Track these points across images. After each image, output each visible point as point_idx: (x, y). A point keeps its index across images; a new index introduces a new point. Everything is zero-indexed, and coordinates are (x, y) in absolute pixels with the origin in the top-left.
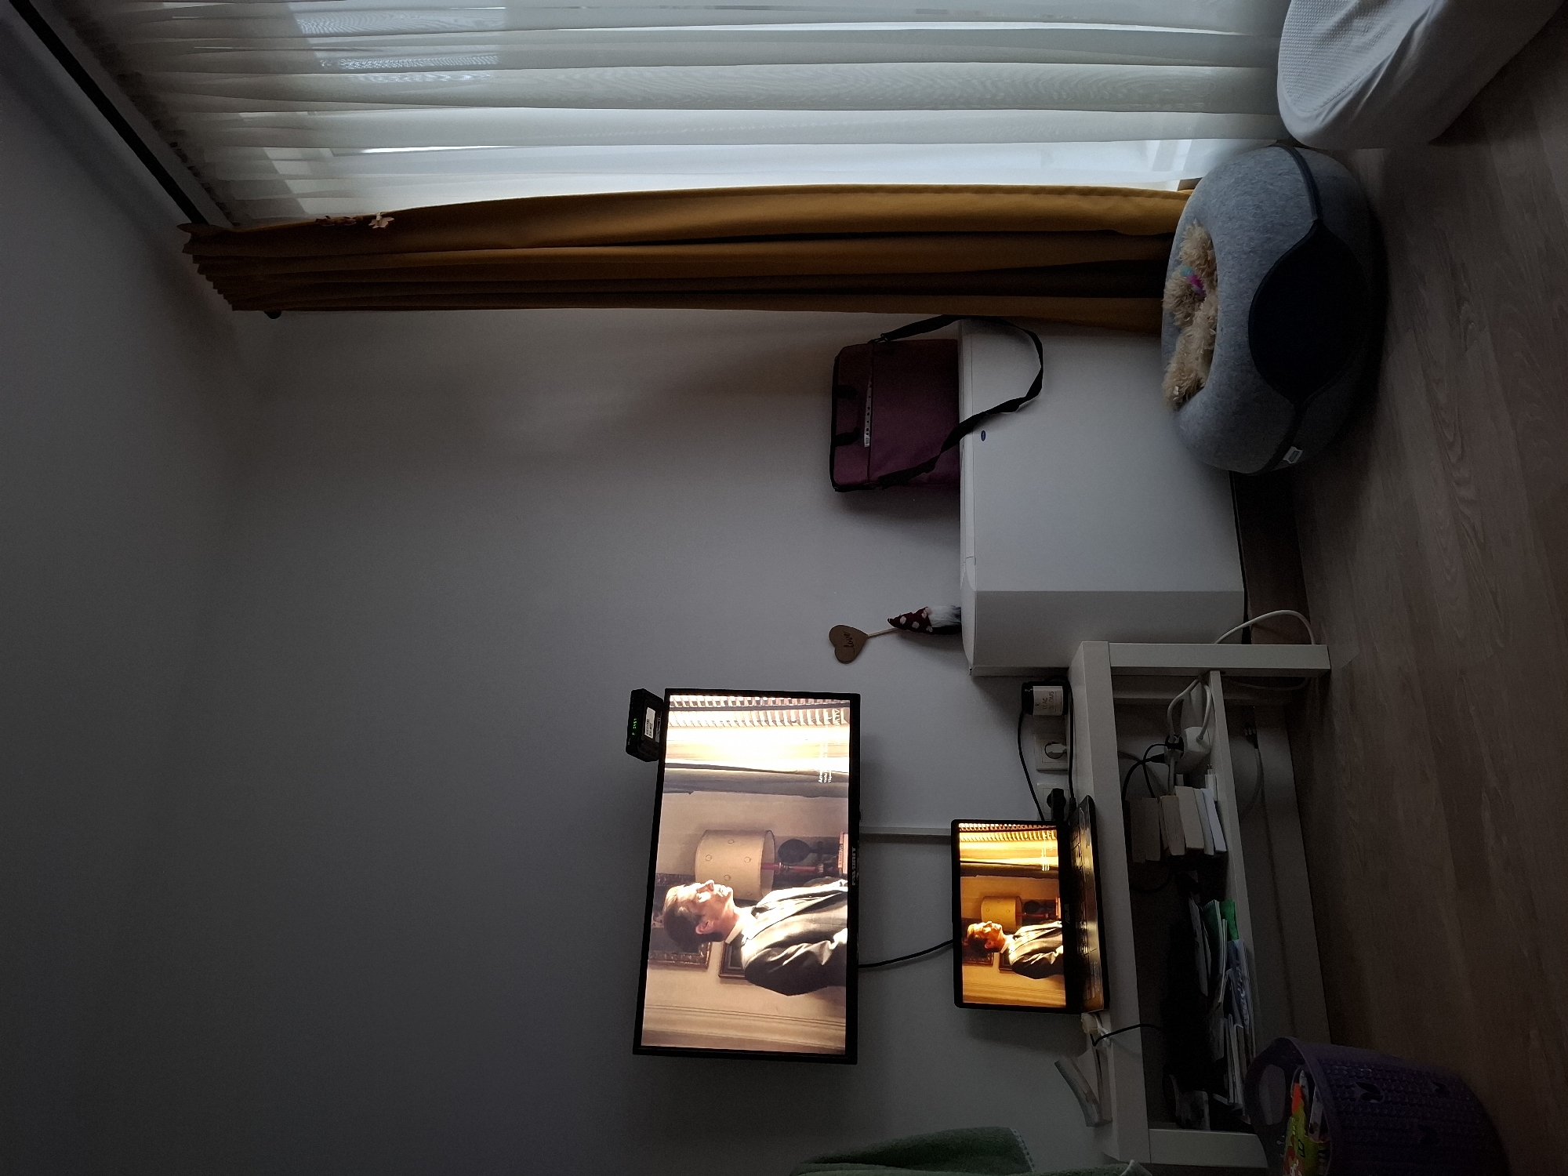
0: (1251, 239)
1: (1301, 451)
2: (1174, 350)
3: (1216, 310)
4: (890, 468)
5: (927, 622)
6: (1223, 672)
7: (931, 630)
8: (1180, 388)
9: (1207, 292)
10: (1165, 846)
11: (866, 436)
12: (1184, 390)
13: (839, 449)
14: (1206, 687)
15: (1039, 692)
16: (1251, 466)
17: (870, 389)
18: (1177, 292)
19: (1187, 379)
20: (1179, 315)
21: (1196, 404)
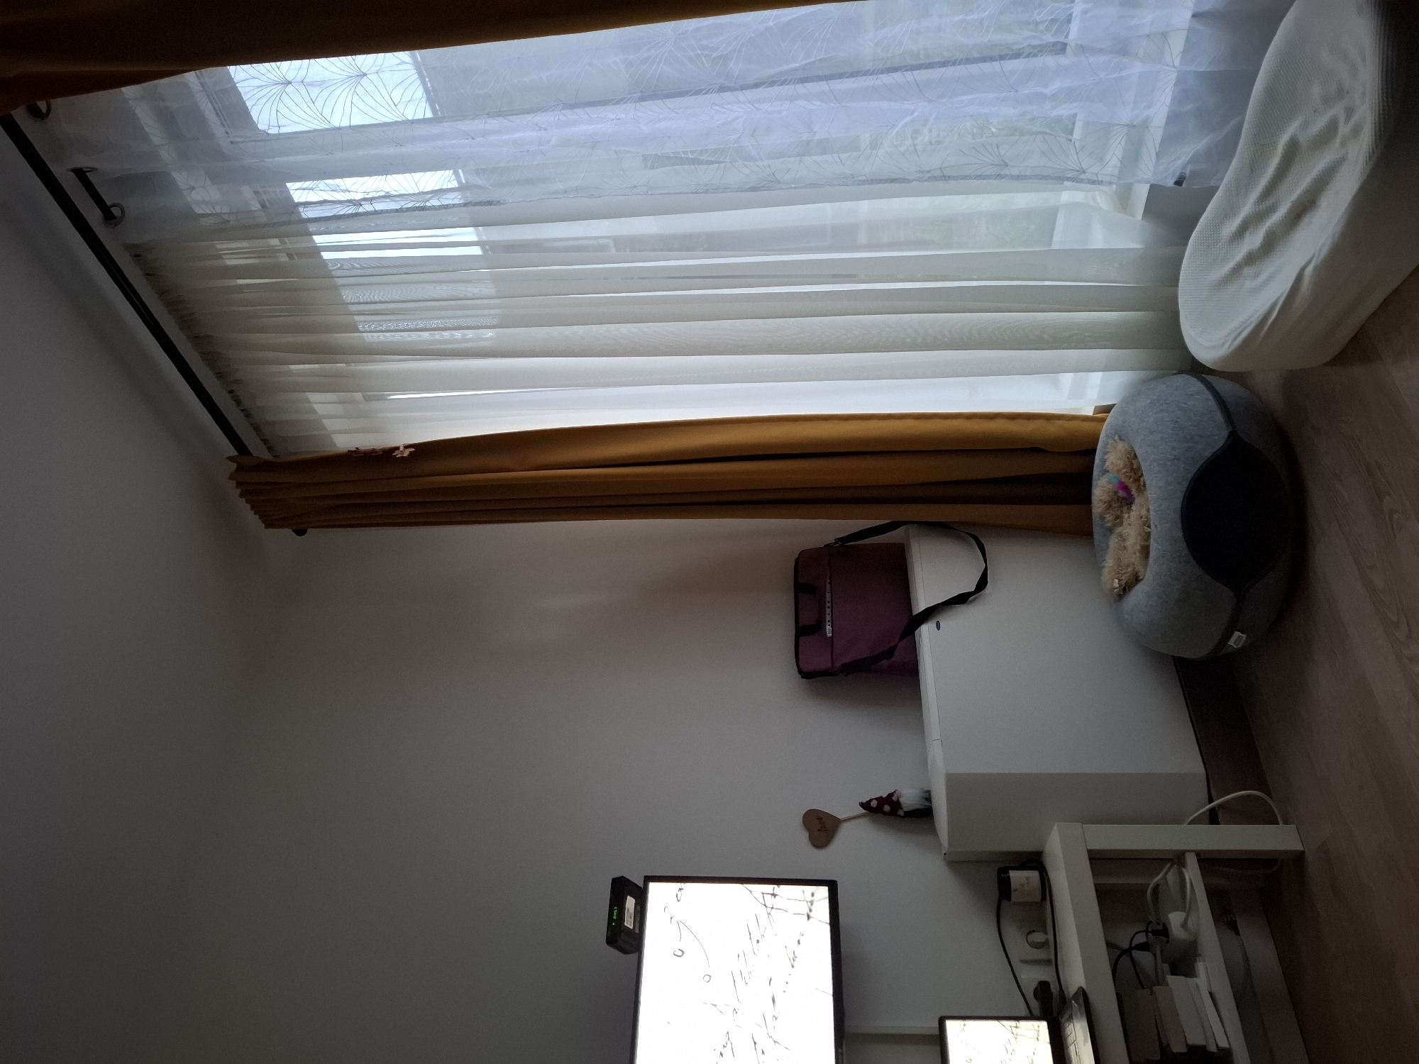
0: (1173, 448)
1: (1244, 636)
2: (1108, 547)
3: (1148, 510)
4: (852, 655)
5: (897, 806)
6: (1198, 854)
7: (903, 814)
8: (1119, 580)
9: (1136, 496)
10: (1164, 1043)
11: (828, 628)
12: (1123, 583)
13: (802, 639)
14: (1184, 870)
16: (1196, 650)
17: (828, 586)
18: (1105, 498)
19: (1125, 573)
20: (1109, 517)
21: (1138, 595)
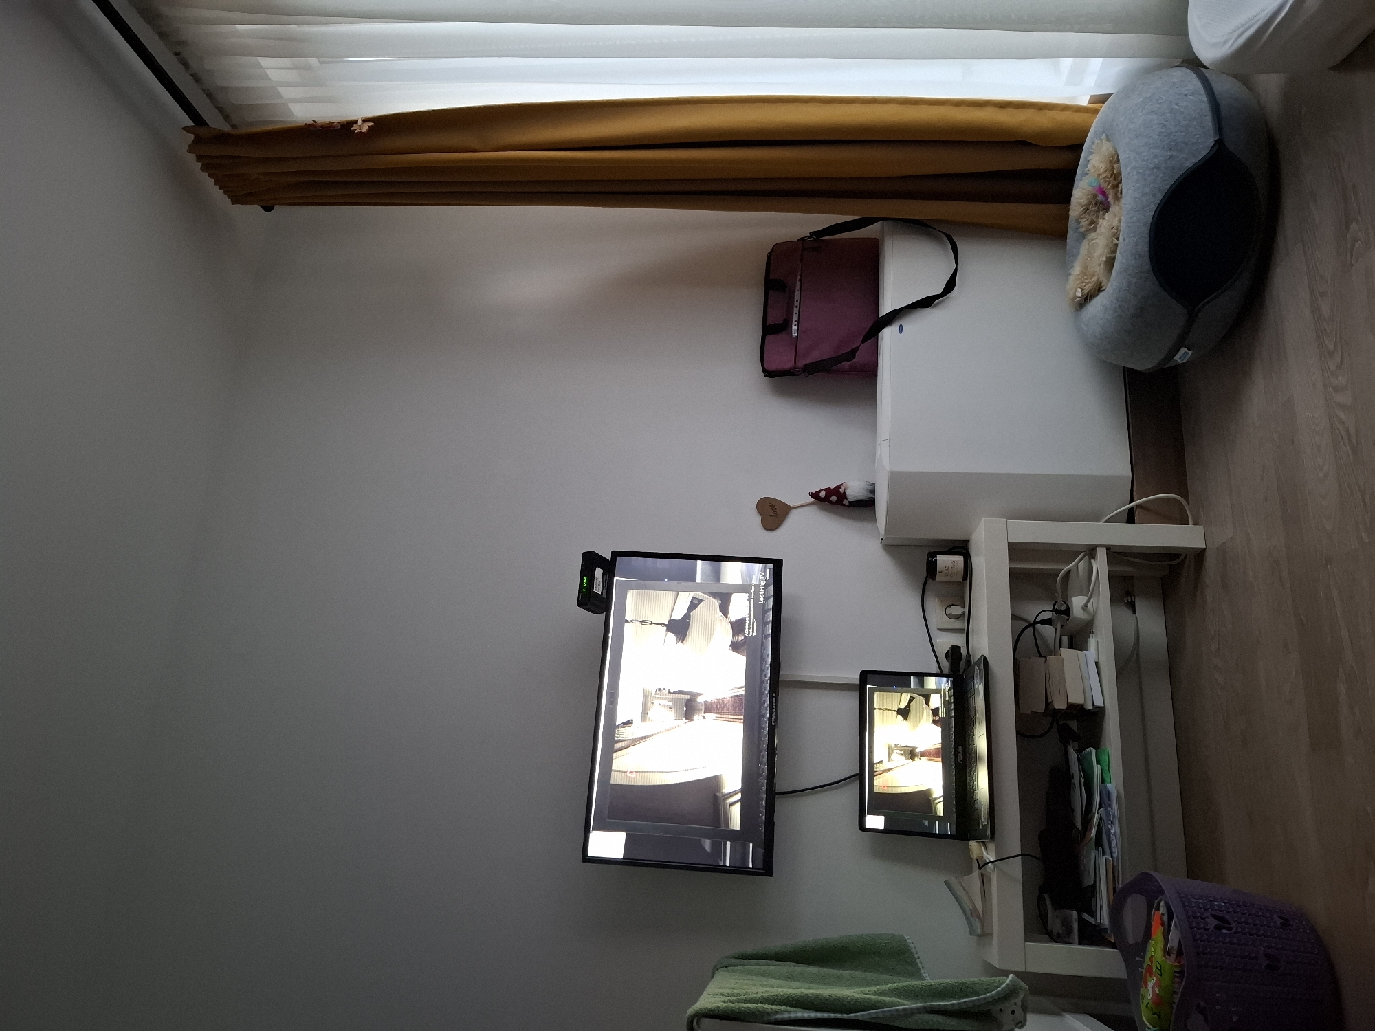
0: (1155, 156)
1: (1190, 352)
2: (1079, 253)
3: (1120, 221)
4: (815, 356)
5: (843, 496)
6: (1108, 548)
7: (847, 504)
8: (1083, 290)
9: (1112, 203)
10: (1049, 701)
11: (794, 327)
12: (1085, 292)
13: (768, 338)
14: (1093, 561)
15: (943, 561)
16: (1144, 363)
17: (798, 283)
18: (1084, 201)
19: (1089, 282)
20: (1084, 222)
21: (1098, 306)
